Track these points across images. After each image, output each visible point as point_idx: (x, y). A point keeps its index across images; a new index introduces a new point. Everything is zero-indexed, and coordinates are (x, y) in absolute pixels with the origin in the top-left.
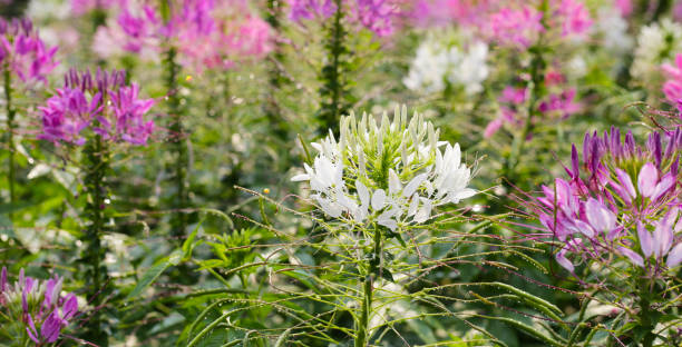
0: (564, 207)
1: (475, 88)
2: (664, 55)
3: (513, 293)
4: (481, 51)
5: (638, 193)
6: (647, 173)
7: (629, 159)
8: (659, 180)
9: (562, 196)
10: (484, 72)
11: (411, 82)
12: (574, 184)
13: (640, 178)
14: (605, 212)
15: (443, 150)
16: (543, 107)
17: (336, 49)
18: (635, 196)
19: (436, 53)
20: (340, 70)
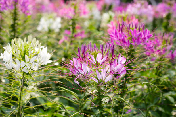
0: (76, 66)
1: (57, 30)
2: (109, 21)
3: (64, 90)
4: (59, 20)
5: (96, 61)
6: (99, 56)
7: (94, 52)
8: (102, 58)
9: (75, 62)
10: (60, 26)
11: (39, 29)
12: (79, 59)
13: (97, 57)
14: (87, 67)
15: (42, 49)
16: (76, 36)
17: (15, 19)
18: (95, 62)
19: (46, 20)
20: (16, 25)
